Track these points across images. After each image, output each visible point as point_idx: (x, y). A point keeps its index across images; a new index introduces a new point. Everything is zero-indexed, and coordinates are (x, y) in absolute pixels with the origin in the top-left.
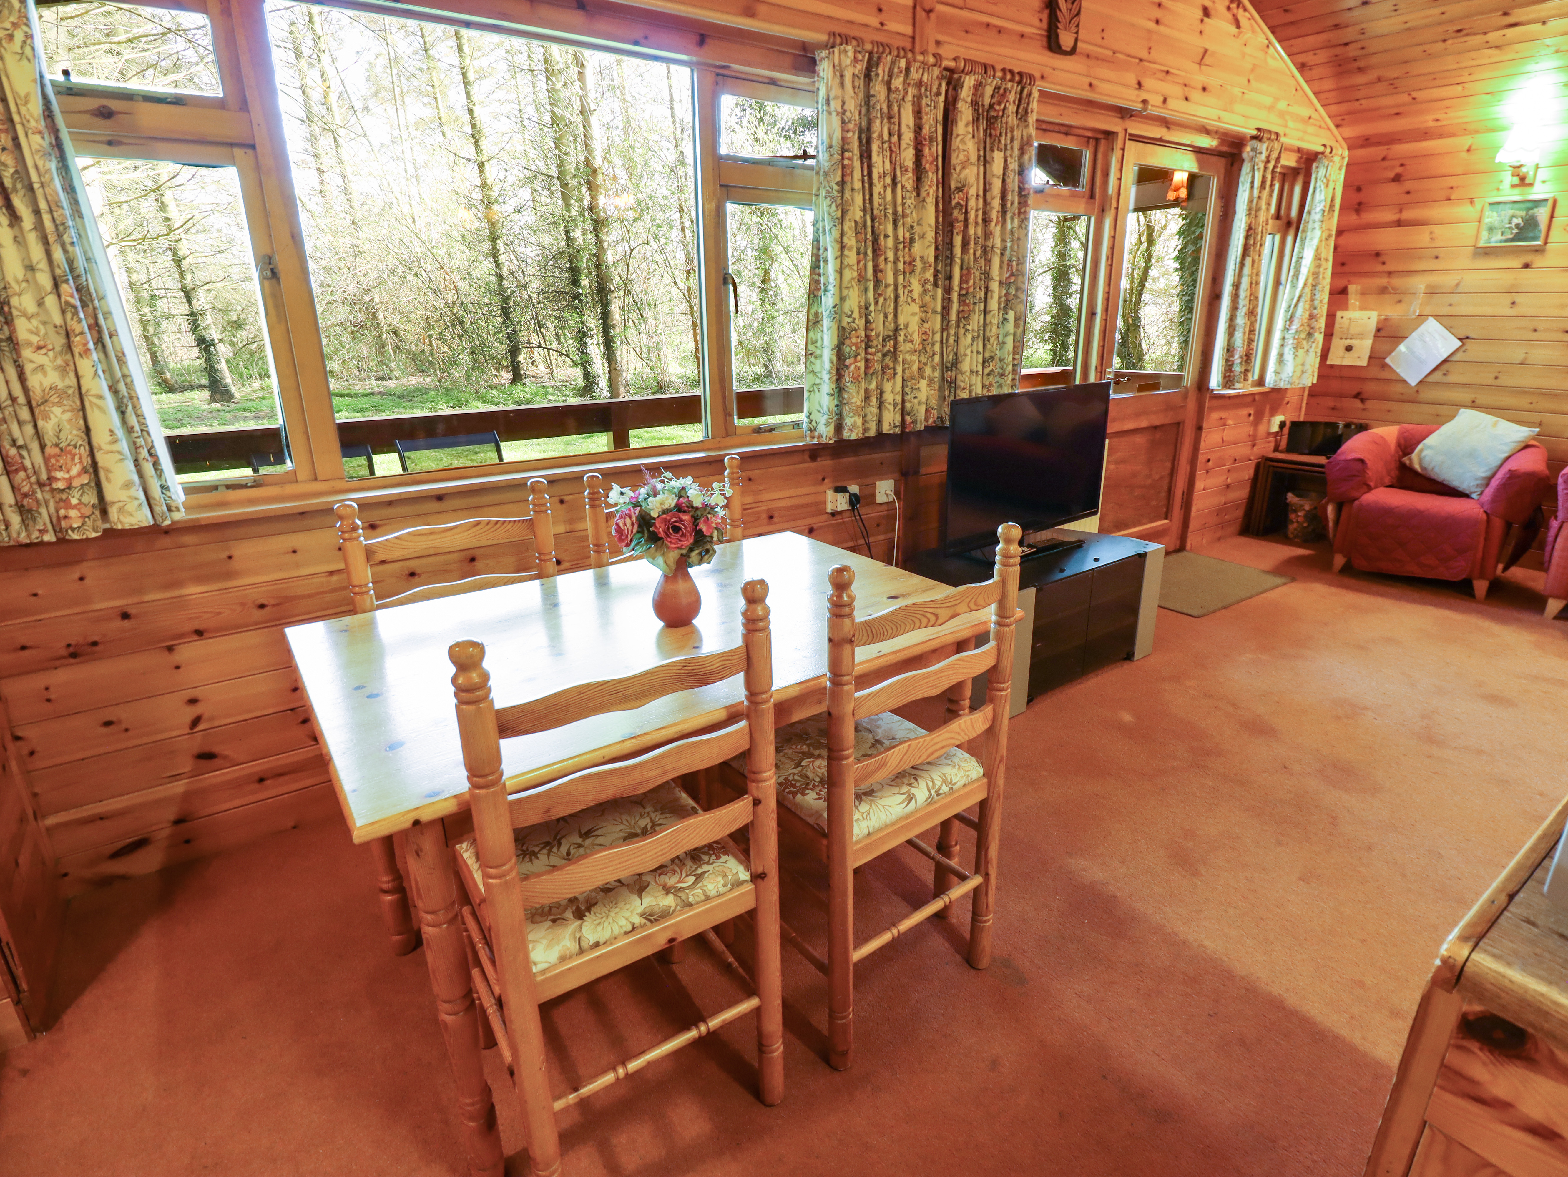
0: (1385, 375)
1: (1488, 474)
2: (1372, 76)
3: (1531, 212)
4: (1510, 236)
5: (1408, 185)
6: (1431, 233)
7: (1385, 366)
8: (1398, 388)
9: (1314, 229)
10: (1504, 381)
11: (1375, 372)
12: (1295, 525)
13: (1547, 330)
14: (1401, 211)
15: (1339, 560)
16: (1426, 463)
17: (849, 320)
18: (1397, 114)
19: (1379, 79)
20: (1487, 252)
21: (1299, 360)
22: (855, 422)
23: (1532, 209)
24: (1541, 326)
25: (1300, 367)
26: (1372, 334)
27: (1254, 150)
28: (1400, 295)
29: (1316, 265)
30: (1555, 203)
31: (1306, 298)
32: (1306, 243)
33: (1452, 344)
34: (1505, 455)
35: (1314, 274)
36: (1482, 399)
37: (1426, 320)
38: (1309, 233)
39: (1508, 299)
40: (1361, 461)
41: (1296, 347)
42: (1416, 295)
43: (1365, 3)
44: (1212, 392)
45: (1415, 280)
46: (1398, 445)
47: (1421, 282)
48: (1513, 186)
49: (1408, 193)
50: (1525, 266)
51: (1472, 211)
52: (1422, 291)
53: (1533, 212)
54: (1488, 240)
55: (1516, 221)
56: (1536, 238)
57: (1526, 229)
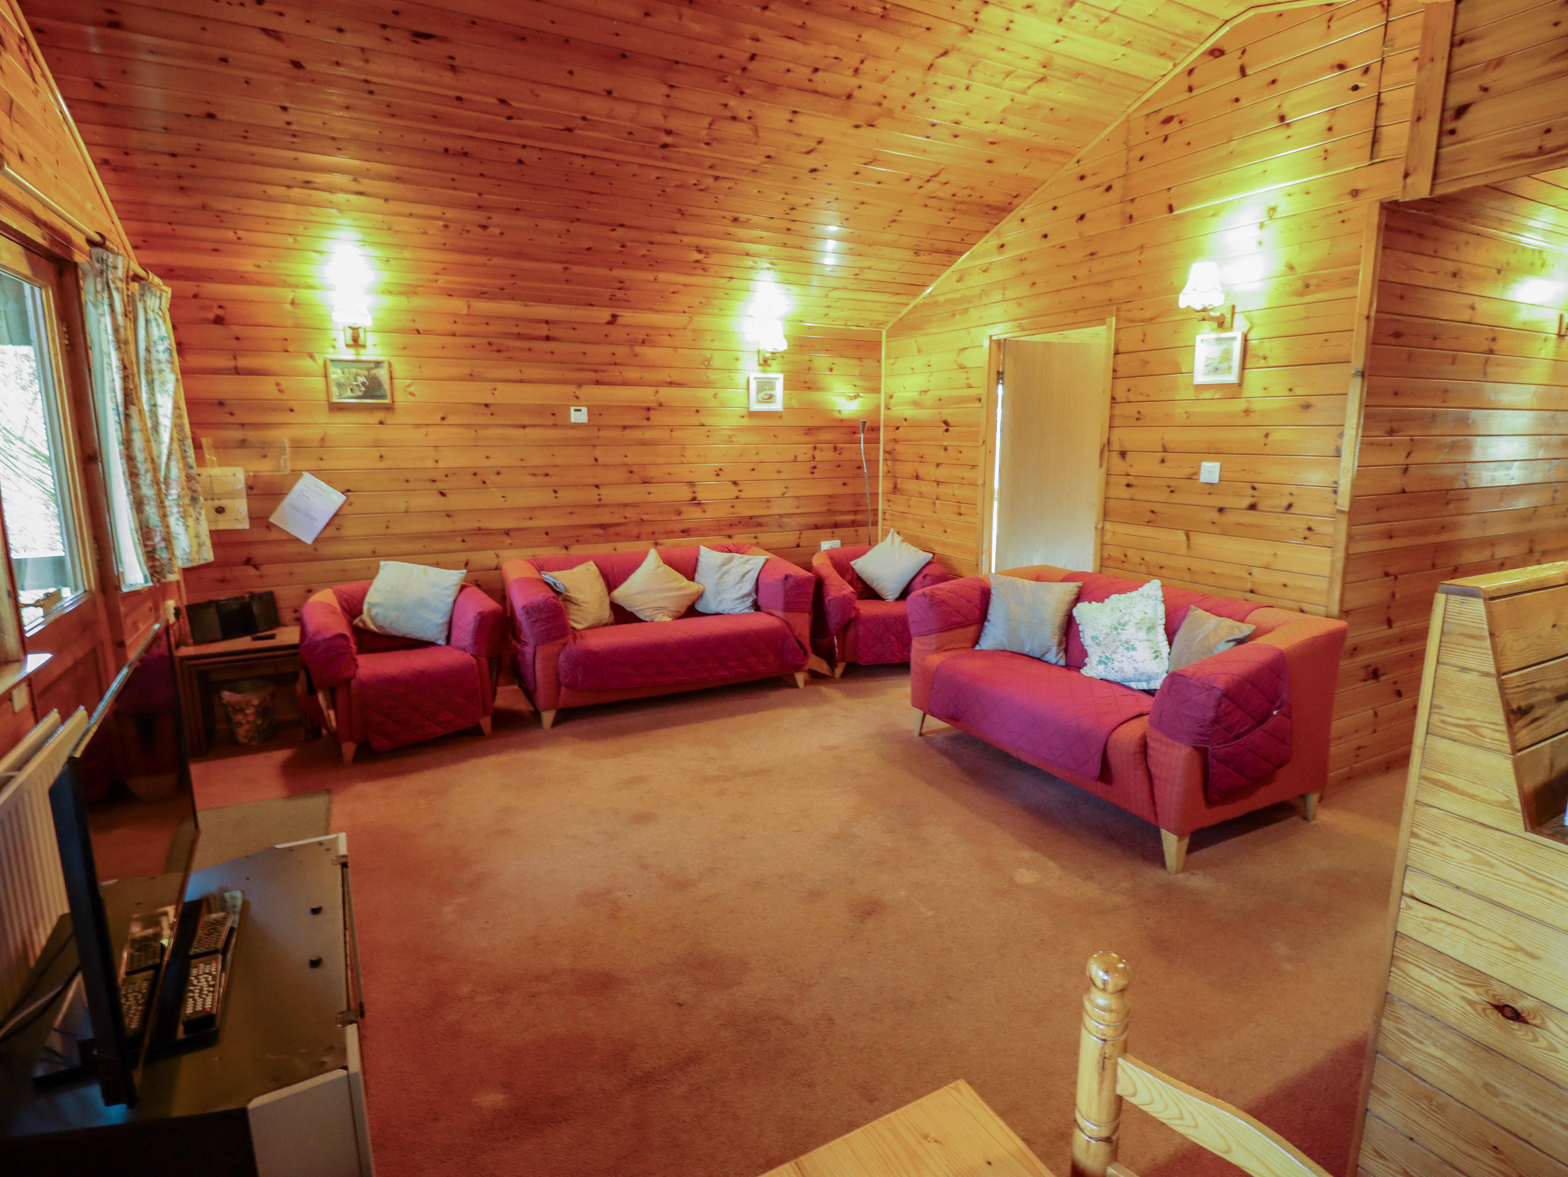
0: (273, 535)
1: (446, 619)
2: (196, 200)
3: (372, 372)
4: (360, 394)
5: (236, 330)
6: (278, 384)
7: (269, 526)
8: (291, 549)
9: (161, 371)
10: (396, 529)
11: (261, 534)
12: (247, 727)
13: (416, 480)
14: (235, 358)
15: (349, 749)
16: (380, 622)
18: (215, 250)
19: (204, 207)
20: (336, 408)
21: (192, 531)
23: (372, 369)
24: (411, 476)
25: (195, 540)
26: (244, 492)
27: (102, 261)
28: (264, 450)
29: (177, 416)
30: (390, 365)
31: (177, 455)
32: (157, 388)
33: (337, 499)
34: (451, 599)
35: (177, 426)
36: (381, 548)
37: (301, 475)
38: (156, 376)
39: (375, 453)
40: (343, 636)
41: (184, 516)
42: (282, 449)
43: (211, 116)
44: (125, 590)
45: (274, 434)
46: (343, 608)
47: (283, 436)
48: (347, 346)
49: (237, 339)
50: (381, 423)
51: (315, 366)
52: (287, 444)
53: (375, 372)
54: (340, 396)
55: (361, 379)
56: (383, 397)
57: (373, 388)
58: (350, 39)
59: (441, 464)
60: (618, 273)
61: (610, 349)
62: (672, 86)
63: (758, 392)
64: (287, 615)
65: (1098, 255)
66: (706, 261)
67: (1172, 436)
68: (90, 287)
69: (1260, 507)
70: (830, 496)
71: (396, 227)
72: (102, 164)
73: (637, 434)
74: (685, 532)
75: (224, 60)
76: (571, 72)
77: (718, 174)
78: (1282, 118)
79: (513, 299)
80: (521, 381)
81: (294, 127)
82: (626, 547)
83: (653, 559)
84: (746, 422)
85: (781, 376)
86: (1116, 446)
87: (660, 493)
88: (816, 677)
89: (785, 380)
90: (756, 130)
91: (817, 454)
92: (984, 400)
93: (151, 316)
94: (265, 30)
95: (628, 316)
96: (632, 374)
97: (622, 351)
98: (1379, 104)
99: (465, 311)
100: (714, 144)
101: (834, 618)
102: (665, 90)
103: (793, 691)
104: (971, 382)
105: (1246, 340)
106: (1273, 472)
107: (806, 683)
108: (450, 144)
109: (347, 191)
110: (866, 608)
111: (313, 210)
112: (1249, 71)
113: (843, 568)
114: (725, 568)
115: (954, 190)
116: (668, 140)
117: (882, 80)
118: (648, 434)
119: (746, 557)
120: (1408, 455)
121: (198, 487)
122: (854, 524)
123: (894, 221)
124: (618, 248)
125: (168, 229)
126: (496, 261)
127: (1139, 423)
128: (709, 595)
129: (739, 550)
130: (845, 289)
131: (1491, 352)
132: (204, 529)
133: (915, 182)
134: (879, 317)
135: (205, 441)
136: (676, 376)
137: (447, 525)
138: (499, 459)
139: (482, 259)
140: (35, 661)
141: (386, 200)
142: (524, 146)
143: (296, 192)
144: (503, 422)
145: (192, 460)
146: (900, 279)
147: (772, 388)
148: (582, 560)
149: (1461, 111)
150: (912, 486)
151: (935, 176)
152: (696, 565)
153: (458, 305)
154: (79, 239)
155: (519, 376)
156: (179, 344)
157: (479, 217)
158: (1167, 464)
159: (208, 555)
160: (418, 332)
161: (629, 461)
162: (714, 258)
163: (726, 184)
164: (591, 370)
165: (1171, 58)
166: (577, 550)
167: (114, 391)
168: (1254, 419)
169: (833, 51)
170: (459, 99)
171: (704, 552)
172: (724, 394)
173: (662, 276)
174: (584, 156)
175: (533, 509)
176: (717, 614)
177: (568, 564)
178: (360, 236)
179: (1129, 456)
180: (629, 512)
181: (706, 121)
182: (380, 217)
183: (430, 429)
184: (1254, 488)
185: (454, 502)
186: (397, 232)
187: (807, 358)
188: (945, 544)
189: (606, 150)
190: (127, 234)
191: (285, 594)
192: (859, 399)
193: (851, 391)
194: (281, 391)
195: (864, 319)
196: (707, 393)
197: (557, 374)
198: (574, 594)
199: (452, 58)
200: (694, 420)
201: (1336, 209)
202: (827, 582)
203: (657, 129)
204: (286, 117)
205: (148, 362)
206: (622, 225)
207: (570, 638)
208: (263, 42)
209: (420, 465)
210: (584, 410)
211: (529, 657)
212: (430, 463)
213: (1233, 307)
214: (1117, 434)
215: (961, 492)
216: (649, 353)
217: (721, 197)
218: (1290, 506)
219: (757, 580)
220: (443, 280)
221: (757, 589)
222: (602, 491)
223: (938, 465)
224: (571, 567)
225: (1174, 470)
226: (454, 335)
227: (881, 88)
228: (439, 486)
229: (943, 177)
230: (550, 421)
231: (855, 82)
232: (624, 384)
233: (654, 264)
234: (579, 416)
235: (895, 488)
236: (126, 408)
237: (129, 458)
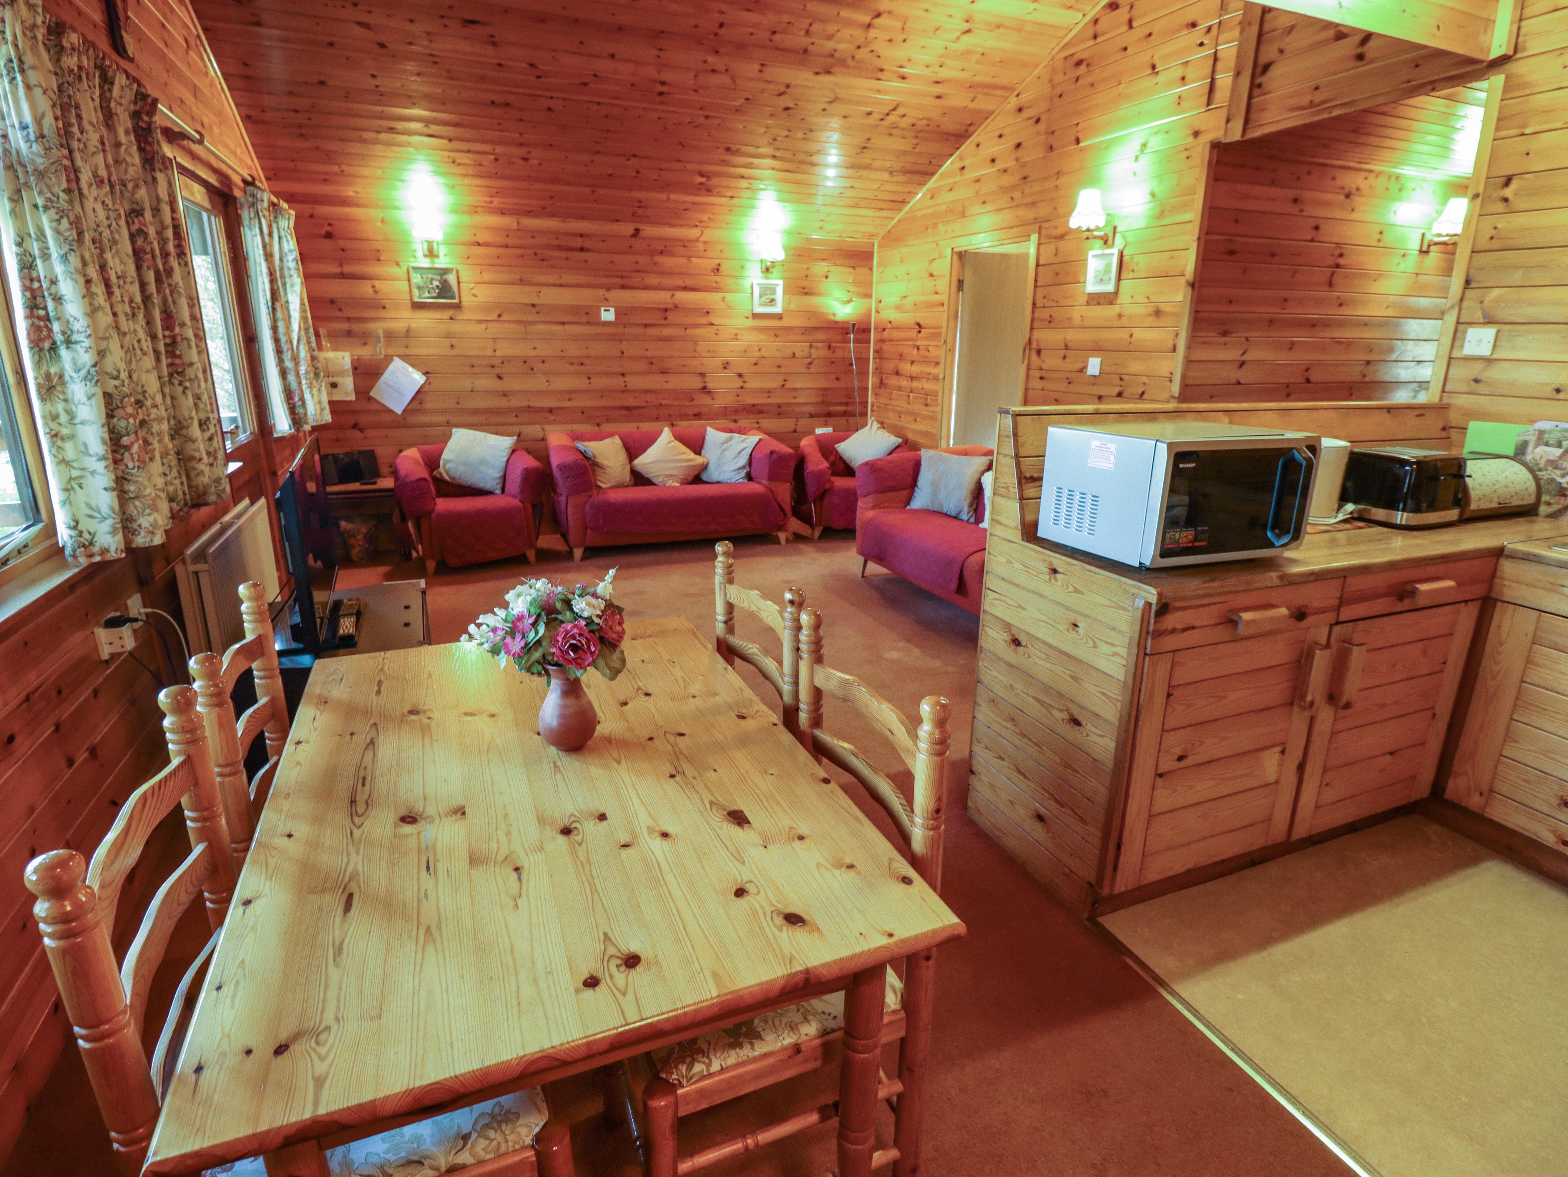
0: (373, 406)
1: (501, 474)
2: (312, 143)
4: (435, 295)
5: (342, 243)
6: (373, 287)
7: (370, 399)
8: (387, 417)
9: (291, 276)
10: (464, 405)
11: (363, 405)
12: (358, 548)
13: (479, 366)
14: (341, 266)
15: (431, 565)
16: (452, 472)
17: (117, 383)
18: (325, 180)
19: (317, 148)
20: (417, 306)
21: (316, 399)
22: (155, 521)
23: (444, 275)
24: (475, 362)
25: (319, 405)
26: (351, 372)
27: (253, 196)
28: (365, 338)
29: (303, 311)
30: (457, 272)
31: (304, 340)
32: (288, 289)
33: (419, 379)
34: (505, 459)
35: (304, 318)
36: (454, 419)
37: (392, 360)
38: (287, 280)
39: (447, 342)
40: (425, 479)
41: (311, 387)
42: (378, 339)
43: (322, 83)
44: (275, 435)
45: (372, 326)
46: (426, 463)
47: (378, 328)
48: (425, 256)
49: (343, 250)
50: (451, 318)
51: (400, 272)
52: (382, 335)
53: (444, 277)
54: (420, 297)
55: (436, 283)
56: (453, 297)
57: (444, 290)
58: (418, 28)
59: (498, 353)
60: (636, 194)
61: (635, 258)
62: (660, 50)
63: (761, 296)
64: (385, 469)
65: (1029, 179)
66: (708, 183)
67: (1072, 336)
68: (246, 214)
69: (1125, 394)
70: (824, 389)
71: (458, 161)
72: (247, 119)
73: (655, 332)
74: (698, 416)
75: (331, 44)
76: (581, 43)
77: (707, 113)
78: (1154, 67)
79: (553, 216)
80: (561, 286)
81: (381, 89)
82: (647, 427)
83: (666, 434)
84: (750, 322)
85: (781, 283)
86: (1034, 345)
87: (675, 382)
88: (798, 538)
89: (785, 286)
90: (733, 79)
91: (813, 351)
92: (946, 304)
93: (283, 233)
94: (359, 24)
95: (649, 230)
96: (653, 280)
97: (644, 260)
98: (1216, 59)
99: (515, 226)
100: (701, 91)
101: (811, 488)
102: (657, 52)
103: (776, 546)
104: (939, 289)
105: (1121, 256)
106: (1135, 367)
107: (788, 541)
108: (495, 97)
109: (421, 135)
110: (840, 483)
111: (396, 149)
112: (1135, 24)
113: (827, 448)
114: (726, 446)
115: (914, 121)
116: (663, 89)
117: (830, 37)
118: (667, 332)
119: (744, 437)
120: (1243, 354)
121: (319, 365)
122: (845, 414)
123: (864, 148)
124: (634, 174)
125: (292, 164)
126: (536, 186)
127: (1051, 325)
128: (712, 467)
129: (740, 431)
130: (833, 205)
131: (1338, 266)
132: (325, 398)
133: (876, 116)
134: (871, 229)
135: (322, 331)
136: (689, 282)
137: (503, 403)
138: (544, 349)
139: (525, 184)
140: (233, 466)
141: (450, 140)
142: (551, 98)
143: (383, 136)
144: (548, 319)
145: (314, 345)
146: (881, 196)
147: (774, 293)
148: (610, 435)
149: (1266, 67)
150: (893, 381)
151: (894, 110)
152: (703, 443)
153: (509, 221)
154: (237, 180)
155: (559, 282)
156: (301, 254)
157: (522, 152)
158: (1067, 360)
159: (328, 418)
160: (479, 244)
161: (649, 353)
162: (715, 181)
163: (716, 122)
164: (618, 277)
165: (1078, 10)
166: (607, 427)
167: (264, 290)
168: (1124, 322)
169: (786, 18)
170: (500, 65)
171: (710, 432)
172: (730, 297)
173: (673, 196)
174: (599, 103)
175: (572, 391)
176: (718, 482)
177: (600, 437)
178: (431, 168)
179: (1043, 353)
180: (650, 398)
181: (691, 74)
182: (446, 153)
183: (490, 325)
184: (1121, 379)
185: (510, 384)
186: (459, 164)
187: (806, 266)
188: (915, 432)
189: (614, 98)
190: (262, 169)
191: (383, 452)
192: (852, 304)
193: (845, 296)
194: (376, 292)
195: (856, 231)
196: (718, 296)
197: (589, 279)
198: (600, 460)
199: (492, 36)
200: (704, 320)
201: (1183, 148)
202: (808, 459)
203: (653, 81)
204: (375, 82)
205: (282, 269)
206: (635, 156)
207: (595, 492)
208: (358, 31)
209: (481, 353)
210: (612, 310)
211: (563, 505)
212: (489, 352)
213: (1115, 228)
214: (1037, 335)
215: (928, 386)
216: (668, 262)
217: (713, 132)
218: (1143, 393)
219: (751, 455)
220: (496, 202)
221: (750, 462)
222: (628, 379)
223: (912, 363)
224: (601, 439)
225: (1071, 365)
226: (507, 246)
227: (831, 44)
228: (497, 370)
229: (900, 111)
230: (585, 319)
231: (809, 40)
232: (646, 288)
233: (666, 187)
234: (608, 315)
235: (881, 383)
236: (273, 304)
237: (276, 340)
